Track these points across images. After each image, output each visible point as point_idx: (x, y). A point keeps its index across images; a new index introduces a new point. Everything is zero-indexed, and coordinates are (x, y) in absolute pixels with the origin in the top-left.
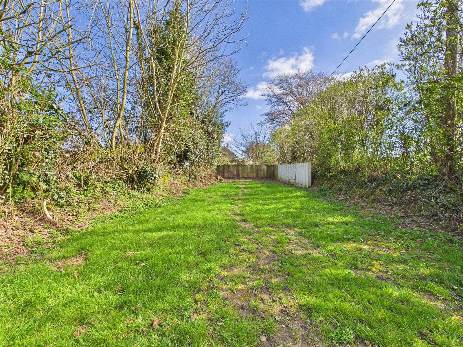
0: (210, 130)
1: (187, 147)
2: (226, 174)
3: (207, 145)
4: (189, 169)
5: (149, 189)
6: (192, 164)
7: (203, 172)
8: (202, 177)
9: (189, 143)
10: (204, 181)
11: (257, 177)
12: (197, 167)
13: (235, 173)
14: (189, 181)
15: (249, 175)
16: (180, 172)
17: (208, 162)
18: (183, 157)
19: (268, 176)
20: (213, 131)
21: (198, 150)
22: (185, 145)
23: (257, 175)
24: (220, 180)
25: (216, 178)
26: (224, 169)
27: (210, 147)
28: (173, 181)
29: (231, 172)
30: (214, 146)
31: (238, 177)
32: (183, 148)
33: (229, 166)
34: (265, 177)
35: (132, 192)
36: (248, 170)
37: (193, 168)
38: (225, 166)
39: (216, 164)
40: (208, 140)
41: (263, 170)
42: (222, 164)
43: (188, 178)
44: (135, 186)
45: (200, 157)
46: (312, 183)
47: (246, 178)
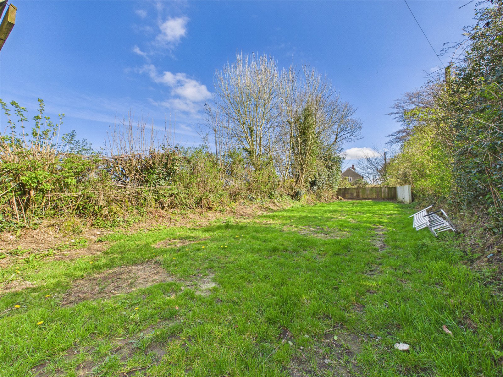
0: (330, 165)
1: (316, 178)
2: (347, 195)
3: (328, 175)
4: (316, 191)
5: (299, 200)
6: (318, 188)
7: (326, 193)
8: (325, 196)
9: (317, 176)
10: (327, 199)
11: (378, 198)
12: (321, 190)
13: (355, 194)
14: (317, 198)
15: (369, 197)
16: (311, 192)
17: (331, 186)
18: (313, 184)
19: (390, 197)
20: (332, 165)
21: (322, 179)
22: (315, 177)
23: (378, 196)
24: (341, 200)
25: (338, 198)
26: (345, 191)
27: (330, 176)
28: (308, 197)
29: (351, 194)
30: (333, 175)
31: (358, 197)
32: (313, 179)
33: (350, 189)
34: (387, 198)
35: (293, 201)
36: (368, 192)
37: (319, 190)
38: (346, 188)
39: (337, 187)
40: (328, 171)
41: (384, 192)
42: (343, 187)
43: (316, 196)
44: (294, 198)
45: (323, 183)
46: (413, 201)
47: (366, 199)
